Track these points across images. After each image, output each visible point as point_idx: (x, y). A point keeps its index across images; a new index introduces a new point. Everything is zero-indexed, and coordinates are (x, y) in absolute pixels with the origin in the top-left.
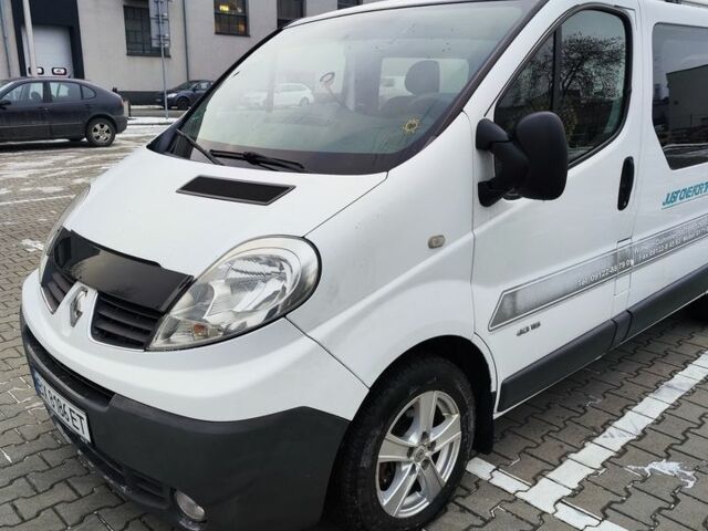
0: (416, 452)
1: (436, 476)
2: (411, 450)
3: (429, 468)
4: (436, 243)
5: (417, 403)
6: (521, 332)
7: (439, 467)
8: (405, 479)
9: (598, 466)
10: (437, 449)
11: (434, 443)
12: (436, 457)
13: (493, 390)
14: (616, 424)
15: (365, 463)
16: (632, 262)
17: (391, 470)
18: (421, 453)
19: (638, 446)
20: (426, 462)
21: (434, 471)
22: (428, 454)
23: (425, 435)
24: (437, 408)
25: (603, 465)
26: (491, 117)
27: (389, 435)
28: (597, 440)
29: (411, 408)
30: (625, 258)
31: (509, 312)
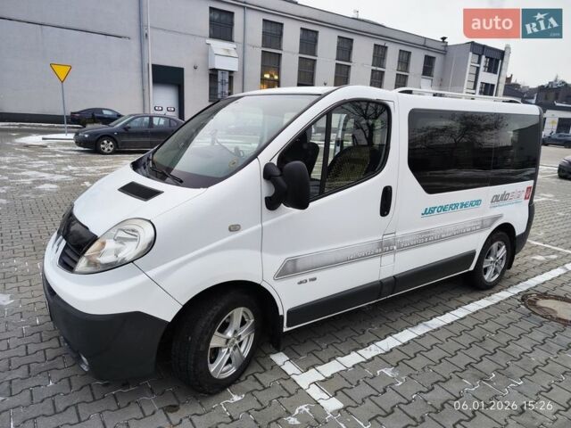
0: (231, 341)
1: (241, 354)
2: (228, 340)
3: (237, 351)
4: (234, 228)
5: (232, 314)
6: (301, 283)
7: (242, 350)
8: (223, 356)
9: (351, 366)
10: (241, 339)
11: (240, 336)
12: (240, 344)
13: (281, 313)
14: (378, 343)
15: (202, 348)
16: (395, 248)
17: (216, 351)
18: (233, 342)
19: (383, 358)
20: (236, 347)
21: (239, 351)
22: (237, 342)
23: (235, 332)
24: (243, 317)
25: (354, 366)
26: (275, 161)
27: (216, 333)
28: (360, 352)
29: (229, 317)
30: (389, 244)
31: (290, 270)
